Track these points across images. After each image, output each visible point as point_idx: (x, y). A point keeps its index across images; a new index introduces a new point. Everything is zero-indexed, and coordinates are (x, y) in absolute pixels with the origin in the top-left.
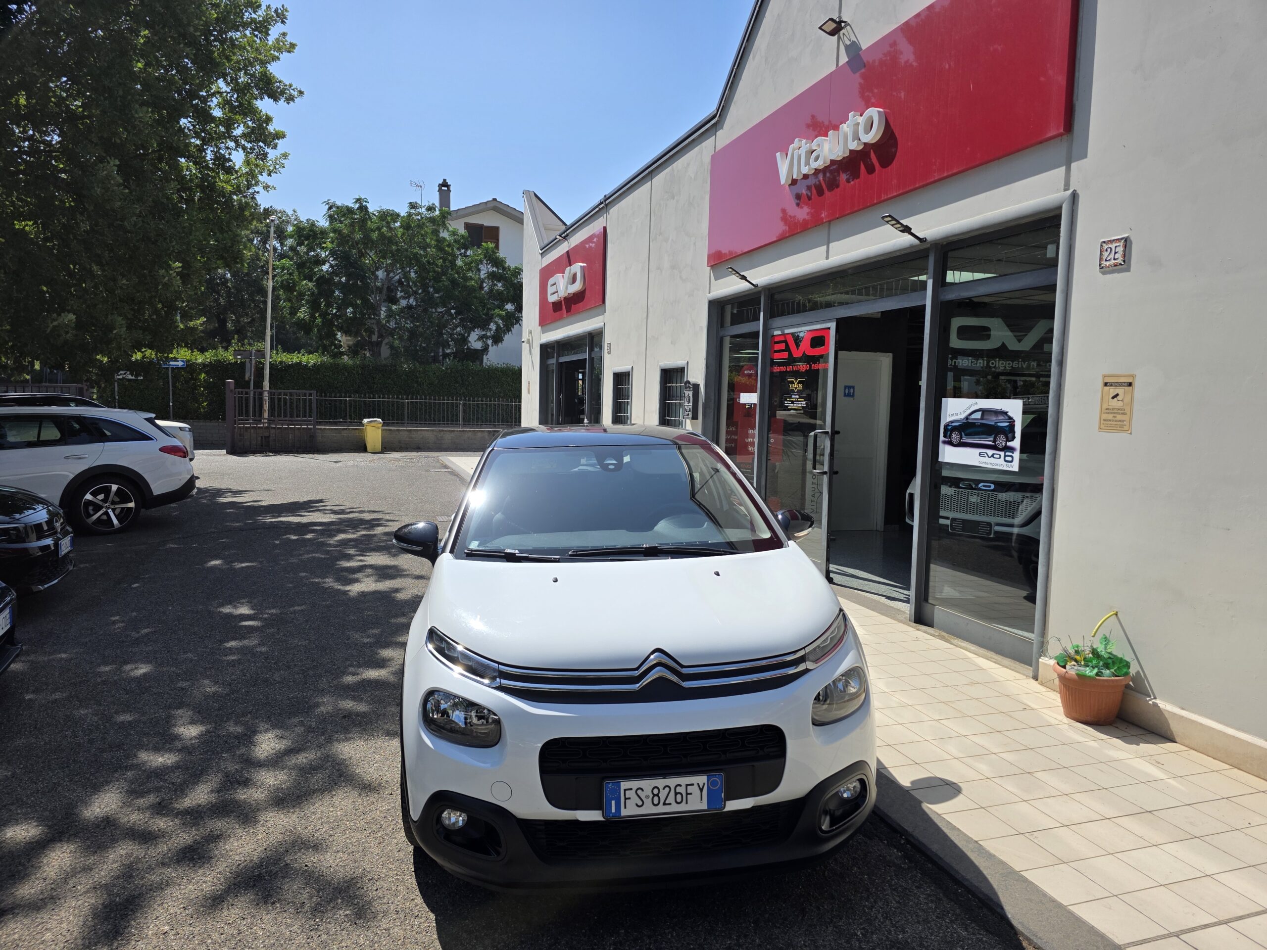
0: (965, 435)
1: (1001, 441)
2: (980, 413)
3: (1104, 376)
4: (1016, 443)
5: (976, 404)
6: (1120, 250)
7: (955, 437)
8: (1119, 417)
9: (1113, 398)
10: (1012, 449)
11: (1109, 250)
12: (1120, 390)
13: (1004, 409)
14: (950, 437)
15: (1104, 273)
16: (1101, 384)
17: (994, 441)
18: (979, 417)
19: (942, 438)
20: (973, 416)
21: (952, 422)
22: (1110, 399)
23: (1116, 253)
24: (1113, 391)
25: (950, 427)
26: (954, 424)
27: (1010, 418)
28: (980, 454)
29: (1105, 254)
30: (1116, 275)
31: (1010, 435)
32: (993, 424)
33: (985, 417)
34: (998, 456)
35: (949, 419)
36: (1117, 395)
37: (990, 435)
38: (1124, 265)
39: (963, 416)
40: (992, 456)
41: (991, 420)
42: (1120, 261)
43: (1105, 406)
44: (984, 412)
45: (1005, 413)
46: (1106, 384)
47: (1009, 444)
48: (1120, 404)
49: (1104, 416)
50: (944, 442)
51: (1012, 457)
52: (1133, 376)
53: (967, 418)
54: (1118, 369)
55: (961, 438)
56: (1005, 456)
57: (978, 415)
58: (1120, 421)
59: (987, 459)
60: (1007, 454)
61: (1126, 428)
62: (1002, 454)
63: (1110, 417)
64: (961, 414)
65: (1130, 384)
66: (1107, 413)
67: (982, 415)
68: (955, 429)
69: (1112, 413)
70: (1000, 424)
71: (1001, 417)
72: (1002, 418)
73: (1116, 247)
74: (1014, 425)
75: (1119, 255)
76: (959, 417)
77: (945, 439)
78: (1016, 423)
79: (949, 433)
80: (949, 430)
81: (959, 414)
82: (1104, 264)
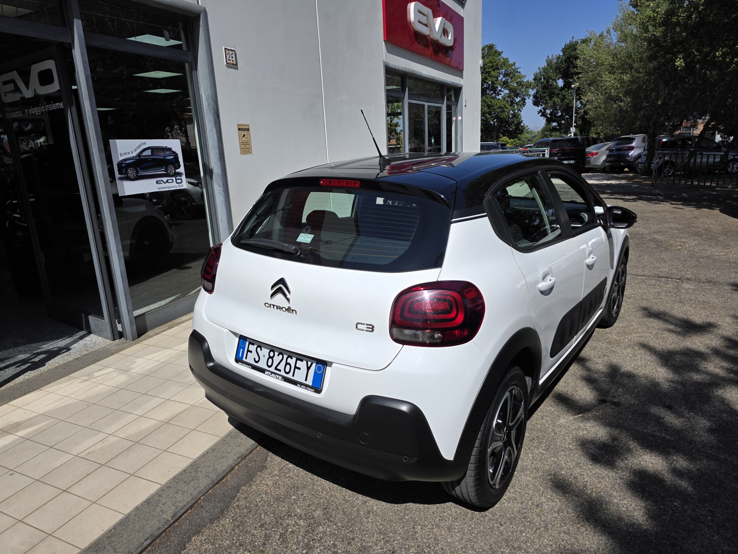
0: (141, 169)
1: (171, 170)
2: (150, 150)
3: (238, 125)
4: (182, 170)
5: (145, 143)
6: (234, 56)
7: (131, 172)
8: (247, 146)
9: (243, 136)
10: (180, 174)
11: (229, 54)
12: (245, 133)
13: (169, 146)
14: (126, 173)
15: (228, 67)
16: (237, 130)
17: (166, 170)
18: (150, 154)
19: (117, 175)
20: (145, 154)
21: (125, 160)
23: (232, 57)
24: (243, 133)
25: (124, 165)
26: (127, 162)
27: (174, 153)
28: (157, 182)
29: (228, 56)
30: (233, 70)
31: (176, 165)
32: (162, 158)
33: (155, 153)
34: (171, 181)
35: (121, 158)
37: (161, 166)
38: (235, 66)
39: (135, 154)
40: (167, 181)
41: (160, 156)
42: (234, 63)
43: (241, 141)
44: (153, 149)
45: (170, 149)
47: (177, 171)
48: (246, 139)
49: (242, 146)
50: (121, 179)
51: (181, 179)
52: (248, 125)
53: (139, 155)
54: (244, 122)
55: (137, 172)
56: (176, 180)
57: (149, 152)
58: (248, 148)
59: (163, 185)
60: (177, 178)
61: (250, 152)
62: (174, 178)
64: (132, 152)
65: (248, 130)
67: (152, 152)
68: (129, 166)
69: (244, 145)
70: (167, 158)
72: (169, 153)
73: (232, 54)
74: (178, 157)
75: (234, 59)
76: (131, 155)
77: (120, 176)
78: (179, 156)
79: (124, 170)
80: (123, 168)
81: (130, 153)
82: (228, 62)
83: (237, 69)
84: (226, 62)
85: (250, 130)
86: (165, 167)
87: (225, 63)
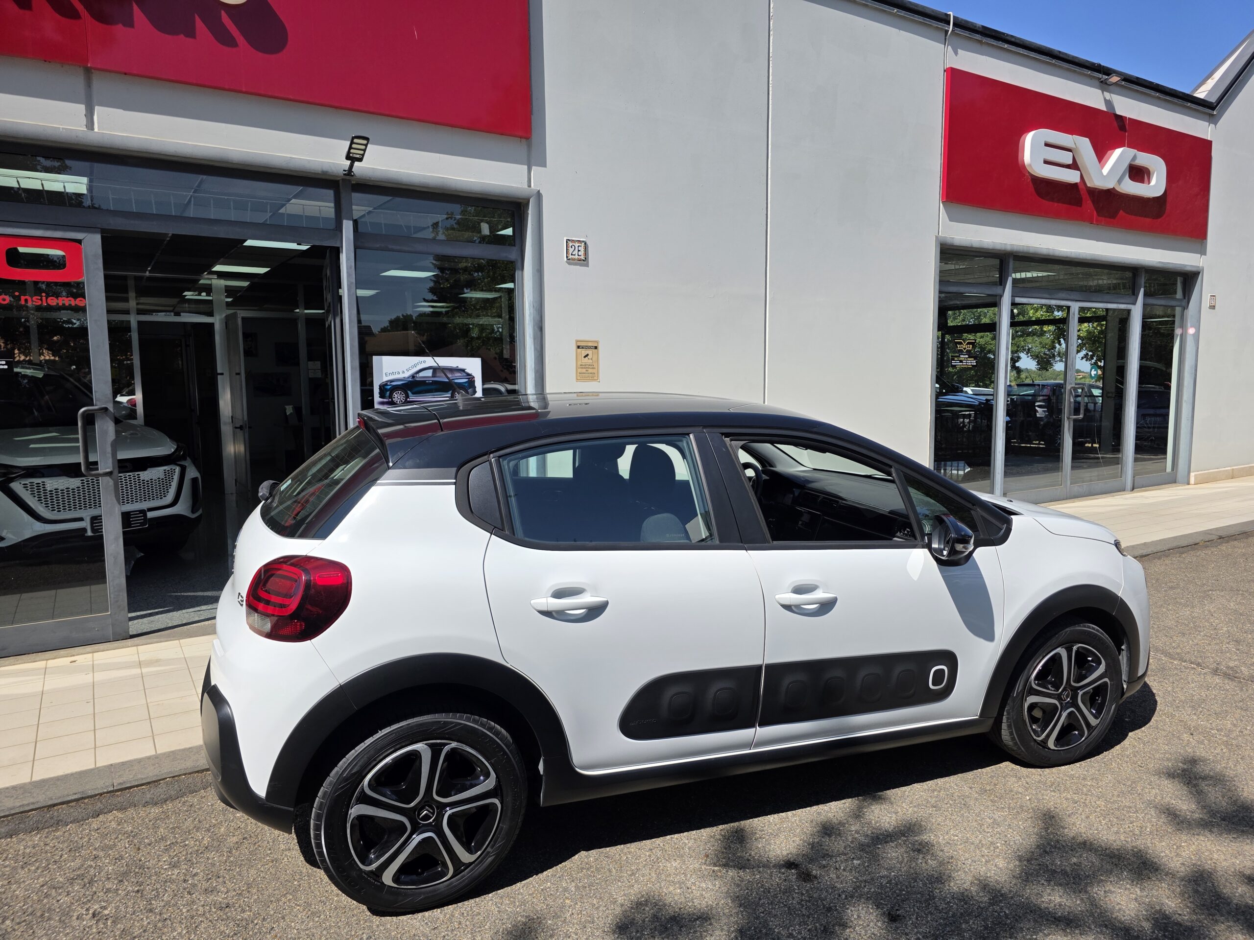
0: (413, 393)
2: (431, 371)
3: (577, 341)
5: (425, 362)
6: (582, 249)
7: (398, 397)
8: (590, 371)
9: (585, 357)
11: (573, 247)
12: (589, 352)
13: (461, 367)
14: (391, 396)
15: (569, 264)
16: (575, 347)
17: (452, 397)
18: (430, 375)
19: (377, 399)
20: (421, 374)
21: (391, 381)
22: (583, 358)
23: (579, 251)
24: (584, 352)
25: (389, 387)
26: (394, 384)
27: (468, 375)
29: (571, 250)
30: (578, 267)
31: (470, 391)
32: (449, 380)
33: (438, 375)
35: (385, 379)
36: (588, 355)
37: (446, 391)
38: (584, 261)
39: (407, 374)
41: (446, 378)
42: (582, 257)
43: (579, 363)
44: (435, 370)
45: (463, 370)
46: (578, 347)
48: (590, 361)
49: (580, 370)
52: (597, 342)
53: (413, 377)
54: (588, 336)
55: (407, 396)
57: (429, 373)
58: (591, 373)
61: (595, 378)
63: (584, 371)
64: (404, 372)
65: (596, 348)
66: (581, 368)
67: (434, 373)
68: (396, 388)
69: (585, 368)
70: (457, 381)
71: (458, 374)
72: (460, 374)
73: (578, 246)
74: (474, 381)
75: (582, 253)
76: (401, 376)
77: (381, 400)
78: (476, 379)
79: (388, 393)
80: (387, 390)
81: (401, 373)
82: (570, 257)
83: (587, 265)
84: (567, 257)
85: (600, 348)
86: (450, 392)
87: (565, 259)
